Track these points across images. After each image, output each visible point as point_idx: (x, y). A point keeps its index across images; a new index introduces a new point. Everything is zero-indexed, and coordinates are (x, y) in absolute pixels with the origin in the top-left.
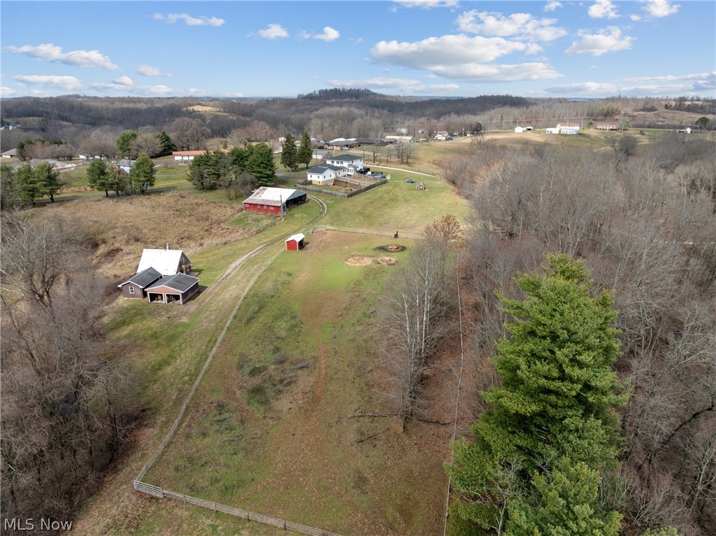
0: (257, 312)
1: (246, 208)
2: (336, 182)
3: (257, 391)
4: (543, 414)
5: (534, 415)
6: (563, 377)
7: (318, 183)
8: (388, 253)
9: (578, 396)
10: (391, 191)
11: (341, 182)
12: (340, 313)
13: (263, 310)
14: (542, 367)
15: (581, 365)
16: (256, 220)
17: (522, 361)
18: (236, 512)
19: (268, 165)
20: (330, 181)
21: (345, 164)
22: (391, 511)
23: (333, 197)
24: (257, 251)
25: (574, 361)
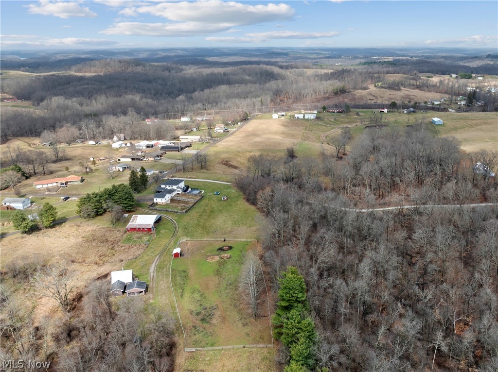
0: (182, 292)
1: (128, 231)
2: (172, 200)
3: (203, 320)
4: (290, 305)
5: (288, 305)
6: (293, 297)
7: (161, 204)
8: (225, 252)
9: (296, 300)
10: (208, 204)
11: (175, 200)
12: (216, 286)
13: (184, 291)
14: (288, 295)
15: (295, 294)
16: (139, 238)
17: (284, 295)
18: (218, 348)
19: (131, 199)
20: (168, 200)
21: (175, 187)
22: (258, 339)
23: (176, 214)
24: (157, 261)
25: (294, 293)
